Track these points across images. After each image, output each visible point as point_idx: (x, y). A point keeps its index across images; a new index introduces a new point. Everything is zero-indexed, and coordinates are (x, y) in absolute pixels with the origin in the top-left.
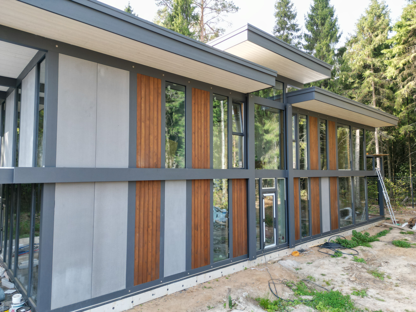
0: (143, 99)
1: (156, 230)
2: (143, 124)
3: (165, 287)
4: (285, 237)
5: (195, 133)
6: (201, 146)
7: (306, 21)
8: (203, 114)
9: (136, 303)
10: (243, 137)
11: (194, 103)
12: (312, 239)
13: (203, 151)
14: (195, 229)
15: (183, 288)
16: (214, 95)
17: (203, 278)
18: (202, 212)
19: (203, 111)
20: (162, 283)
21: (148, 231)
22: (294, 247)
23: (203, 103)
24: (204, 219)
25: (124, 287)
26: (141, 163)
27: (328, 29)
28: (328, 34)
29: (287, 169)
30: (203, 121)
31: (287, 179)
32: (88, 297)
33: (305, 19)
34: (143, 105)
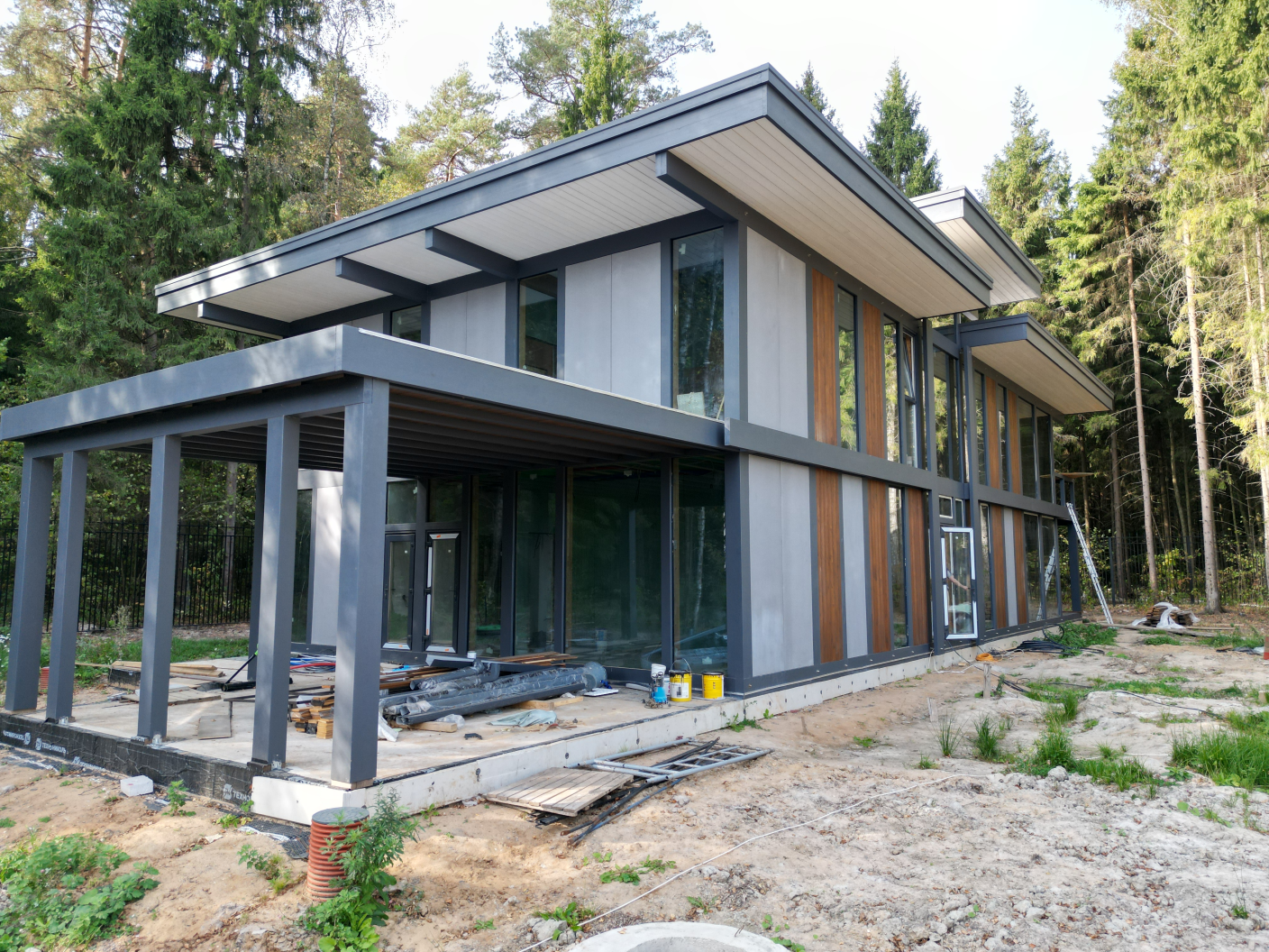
0: (818, 318)
1: (838, 566)
2: (819, 363)
3: (850, 677)
5: (867, 390)
6: (874, 416)
8: (875, 354)
9: (825, 696)
10: (914, 406)
11: (866, 331)
13: (877, 425)
14: (874, 577)
15: (867, 687)
17: (885, 674)
18: (880, 545)
19: (874, 346)
20: (847, 668)
21: (829, 564)
23: (874, 330)
24: (883, 561)
25: (811, 661)
26: (820, 437)
29: (965, 481)
30: (875, 367)
31: (967, 502)
34: (818, 328)
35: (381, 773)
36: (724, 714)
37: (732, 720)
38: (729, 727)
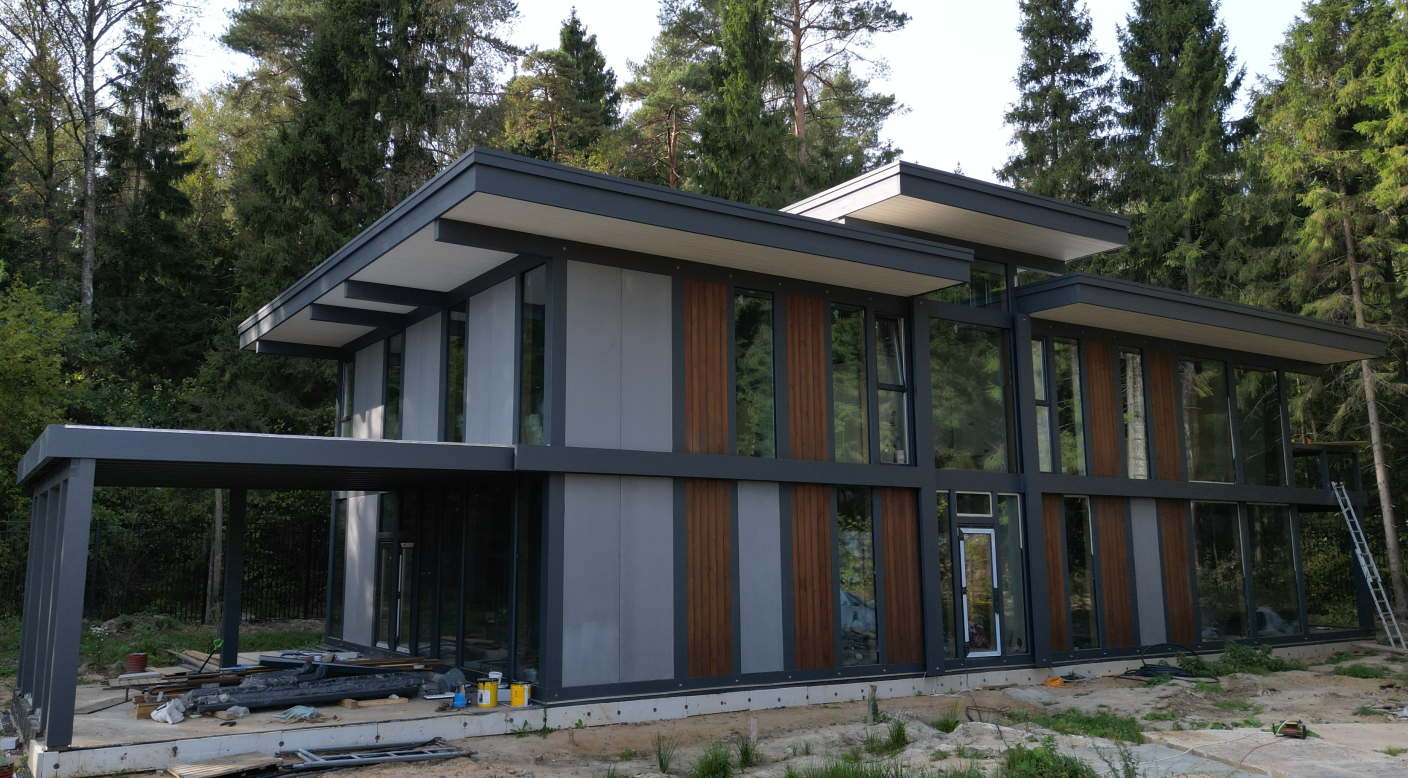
0: (695, 326)
1: (725, 577)
2: (695, 371)
3: (745, 694)
4: (1024, 641)
5: (793, 388)
6: (807, 414)
7: (1121, 44)
8: (810, 348)
9: (693, 711)
10: (905, 395)
11: (792, 326)
12: (1105, 656)
13: (812, 424)
14: (800, 587)
15: (779, 705)
16: (833, 305)
17: (821, 693)
18: (815, 553)
19: (809, 340)
20: (738, 684)
21: (709, 575)
22: (1049, 665)
23: (810, 323)
24: (820, 570)
25: (670, 675)
26: (694, 446)
27: (1192, 68)
28: (1194, 83)
29: (1022, 472)
30: (810, 362)
31: (1024, 496)
32: (612, 678)
33: (1121, 39)
34: (695, 336)
35: (76, 742)
36: (511, 720)
37: (521, 727)
38: (513, 733)
